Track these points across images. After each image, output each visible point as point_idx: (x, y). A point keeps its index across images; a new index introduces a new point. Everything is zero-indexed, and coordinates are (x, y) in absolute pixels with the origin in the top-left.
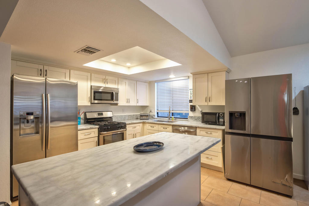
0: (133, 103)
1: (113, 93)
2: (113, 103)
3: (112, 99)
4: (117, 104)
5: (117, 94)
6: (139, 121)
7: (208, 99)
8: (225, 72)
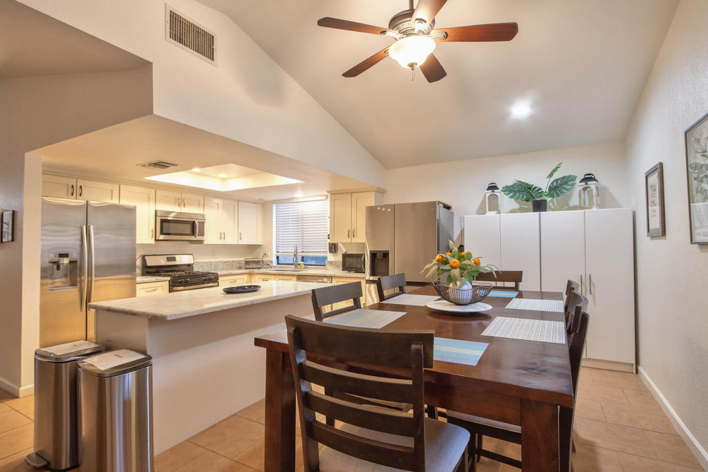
0: (231, 240)
1: (194, 222)
2: (196, 239)
3: (193, 233)
4: (201, 242)
5: (202, 224)
6: (243, 271)
7: (352, 234)
8: (374, 193)
